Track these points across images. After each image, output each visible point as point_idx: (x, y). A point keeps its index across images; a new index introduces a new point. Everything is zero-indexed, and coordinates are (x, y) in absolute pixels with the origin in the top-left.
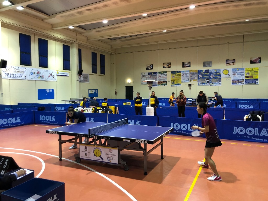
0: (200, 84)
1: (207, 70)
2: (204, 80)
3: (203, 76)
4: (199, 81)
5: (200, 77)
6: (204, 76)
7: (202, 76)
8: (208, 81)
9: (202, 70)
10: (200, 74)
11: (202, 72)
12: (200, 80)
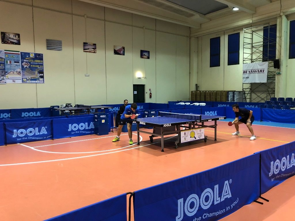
0: (27, 80)
1: (39, 55)
2: (34, 74)
3: (32, 66)
4: (23, 75)
5: (26, 67)
6: (32, 64)
7: (30, 64)
8: (41, 75)
9: (29, 54)
10: (25, 60)
11: (29, 57)
12: (26, 73)
